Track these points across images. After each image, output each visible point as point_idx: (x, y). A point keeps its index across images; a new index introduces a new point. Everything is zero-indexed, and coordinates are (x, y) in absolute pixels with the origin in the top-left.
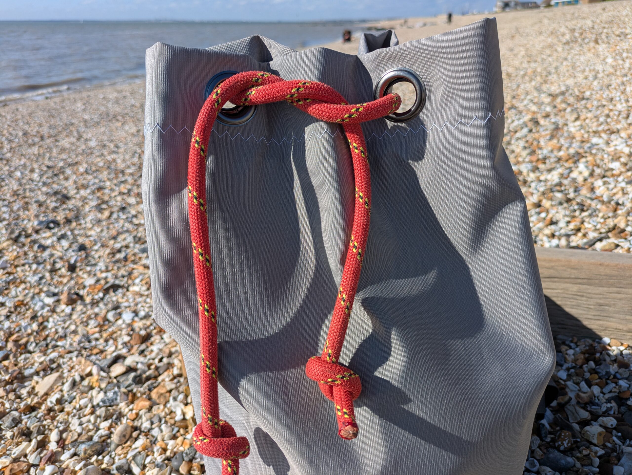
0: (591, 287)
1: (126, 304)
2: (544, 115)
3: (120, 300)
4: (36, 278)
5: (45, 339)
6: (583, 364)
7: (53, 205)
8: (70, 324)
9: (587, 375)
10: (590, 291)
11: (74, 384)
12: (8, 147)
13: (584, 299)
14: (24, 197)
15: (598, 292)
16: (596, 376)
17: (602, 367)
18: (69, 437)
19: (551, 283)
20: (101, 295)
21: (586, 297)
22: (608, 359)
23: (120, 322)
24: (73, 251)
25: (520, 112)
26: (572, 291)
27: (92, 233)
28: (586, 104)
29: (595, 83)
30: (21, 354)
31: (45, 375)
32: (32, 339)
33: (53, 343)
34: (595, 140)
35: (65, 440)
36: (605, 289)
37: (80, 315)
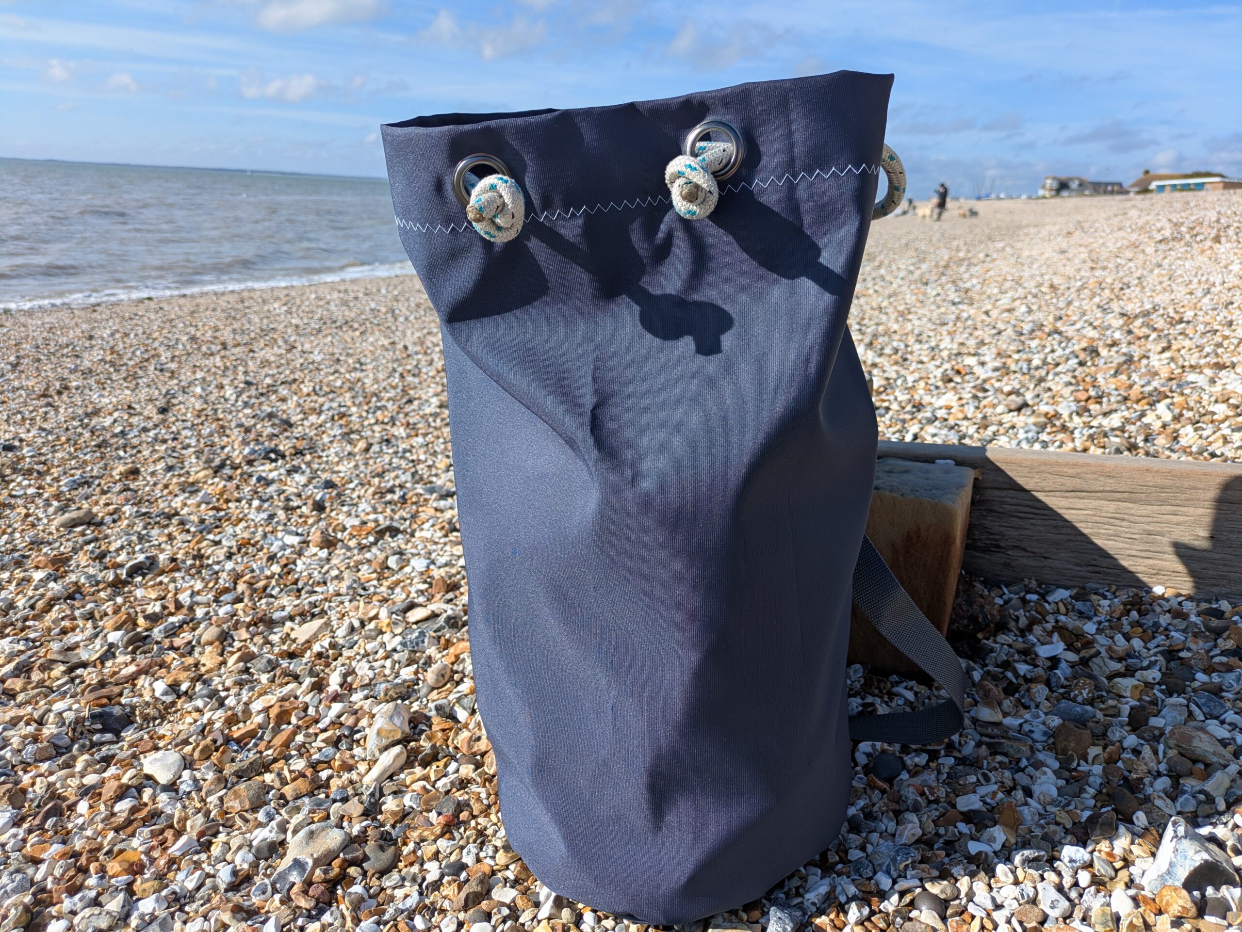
0: (1135, 506)
1: (414, 551)
2: (1109, 342)
3: (403, 546)
4: (264, 515)
5: (296, 582)
6: (1122, 616)
7: (269, 430)
8: (331, 568)
9: (1127, 628)
10: (1133, 512)
11: (352, 629)
12: (169, 355)
13: (1125, 524)
14: (218, 420)
15: (1145, 512)
16: (1140, 630)
17: (1148, 617)
18: (358, 681)
19: (1077, 500)
20: (371, 539)
21: (1129, 521)
22: (1158, 609)
23: (407, 569)
24: (315, 487)
25: (1069, 339)
26: (1107, 512)
27: (340, 468)
28: (1185, 329)
29: (1206, 300)
30: (260, 599)
31: (304, 622)
32: (273, 582)
33: (308, 588)
34: (1191, 377)
35: (351, 685)
36: (1155, 508)
37: (343, 561)
